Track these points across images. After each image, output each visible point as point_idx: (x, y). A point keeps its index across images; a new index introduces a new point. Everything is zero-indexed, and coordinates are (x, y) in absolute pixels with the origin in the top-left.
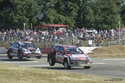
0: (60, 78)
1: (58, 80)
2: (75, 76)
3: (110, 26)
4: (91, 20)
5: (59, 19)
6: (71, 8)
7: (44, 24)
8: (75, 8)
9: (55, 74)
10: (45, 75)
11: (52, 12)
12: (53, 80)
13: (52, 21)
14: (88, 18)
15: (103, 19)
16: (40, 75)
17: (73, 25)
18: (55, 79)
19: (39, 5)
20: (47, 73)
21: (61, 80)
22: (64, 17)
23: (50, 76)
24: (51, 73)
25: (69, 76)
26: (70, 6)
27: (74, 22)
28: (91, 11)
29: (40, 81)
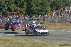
0: (17, 41)
1: (16, 43)
2: (25, 40)
5: (17, 10)
6: (23, 3)
7: (9, 12)
8: (25, 3)
9: (14, 39)
10: (9, 40)
11: (13, 6)
12: (13, 43)
13: (13, 11)
14: (32, 8)
16: (6, 40)
18: (14, 42)
19: (6, 2)
20: (10, 39)
21: (18, 43)
22: (19, 8)
23: (12, 40)
24: (12, 39)
25: (22, 40)
26: (23, 2)
27: (25, 11)
28: (34, 5)
29: (6, 43)
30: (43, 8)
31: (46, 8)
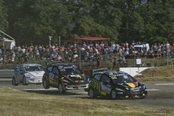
0: (98, 110)
1: (96, 113)
2: (118, 107)
3: (165, 39)
4: (140, 31)
5: (97, 30)
6: (113, 14)
7: (77, 36)
8: (118, 14)
9: (91, 104)
10: (78, 107)
11: (87, 21)
12: (89, 113)
13: (87, 33)
14: (136, 28)
15: (156, 28)
16: (72, 106)
17: (116, 38)
18: (92, 111)
19: (70, 11)
20: (82, 103)
21: (100, 113)
22: (103, 27)
23: (86, 107)
24: (86, 103)
25: (110, 107)
26: (112, 12)
27: (117, 34)
28: (140, 19)
29: (73, 114)
30: (161, 28)
31: (169, 27)
